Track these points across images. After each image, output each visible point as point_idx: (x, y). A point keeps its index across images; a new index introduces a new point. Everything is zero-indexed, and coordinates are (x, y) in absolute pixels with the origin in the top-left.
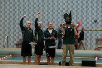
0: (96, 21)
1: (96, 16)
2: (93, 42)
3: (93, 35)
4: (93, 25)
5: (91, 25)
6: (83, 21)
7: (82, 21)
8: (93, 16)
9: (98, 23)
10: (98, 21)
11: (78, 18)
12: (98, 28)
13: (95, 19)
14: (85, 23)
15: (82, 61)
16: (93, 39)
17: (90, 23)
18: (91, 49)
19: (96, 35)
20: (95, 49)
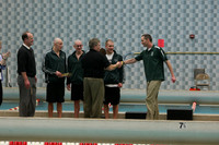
0: (192, 37)
1: (194, 28)
2: (187, 75)
3: (187, 62)
4: (187, 45)
5: (184, 45)
6: (169, 36)
7: (166, 36)
8: (187, 28)
9: (196, 41)
10: (196, 37)
11: (160, 32)
12: (196, 49)
13: (191, 33)
14: (173, 40)
15: (169, 111)
16: (187, 70)
17: (181, 41)
18: (183, 88)
19: (193, 62)
20: (192, 89)
